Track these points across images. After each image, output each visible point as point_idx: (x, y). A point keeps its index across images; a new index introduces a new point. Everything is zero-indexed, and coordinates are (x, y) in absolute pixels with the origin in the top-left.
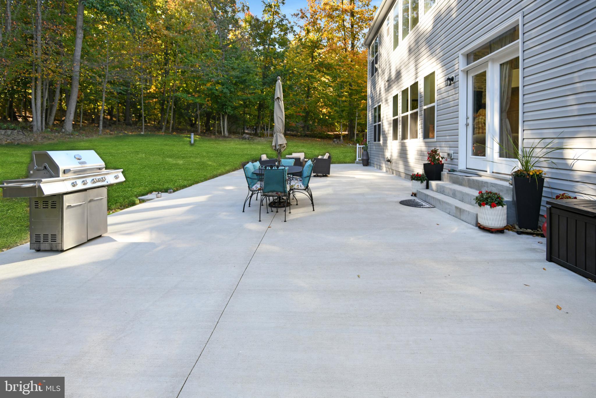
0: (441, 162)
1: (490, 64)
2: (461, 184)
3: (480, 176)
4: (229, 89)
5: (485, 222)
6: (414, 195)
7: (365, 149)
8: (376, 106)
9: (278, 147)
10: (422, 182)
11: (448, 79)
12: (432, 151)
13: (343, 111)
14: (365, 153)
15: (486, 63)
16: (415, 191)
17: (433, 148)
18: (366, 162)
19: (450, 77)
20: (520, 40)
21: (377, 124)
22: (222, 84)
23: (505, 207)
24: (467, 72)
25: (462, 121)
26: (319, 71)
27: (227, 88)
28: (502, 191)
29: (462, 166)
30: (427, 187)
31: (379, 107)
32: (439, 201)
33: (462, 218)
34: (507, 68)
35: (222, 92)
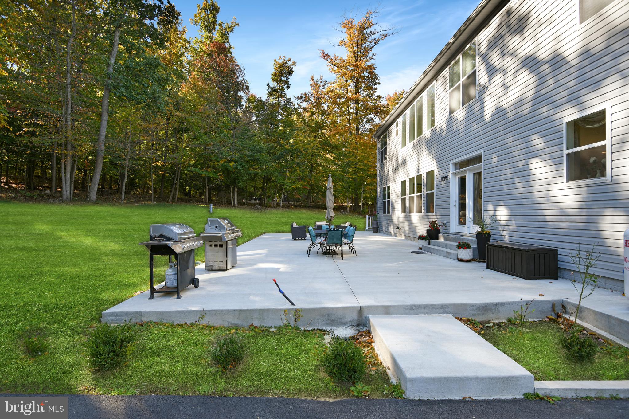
0: (438, 228)
1: (468, 172)
2: (450, 241)
3: (463, 236)
4: (242, 166)
5: (460, 257)
6: (421, 248)
7: (375, 220)
8: (385, 186)
9: (329, 218)
10: (426, 241)
11: (443, 177)
12: (432, 221)
13: (349, 186)
14: (375, 222)
15: (466, 171)
16: (421, 246)
17: (433, 220)
18: (376, 230)
19: (444, 176)
20: (482, 164)
21: (387, 200)
22: (236, 162)
23: (471, 249)
24: (455, 174)
25: (452, 203)
26: (323, 149)
27: (240, 165)
28: (472, 242)
29: (452, 230)
30: (429, 244)
31: (389, 187)
32: (437, 250)
33: (450, 257)
34: (477, 176)
35: (236, 168)
